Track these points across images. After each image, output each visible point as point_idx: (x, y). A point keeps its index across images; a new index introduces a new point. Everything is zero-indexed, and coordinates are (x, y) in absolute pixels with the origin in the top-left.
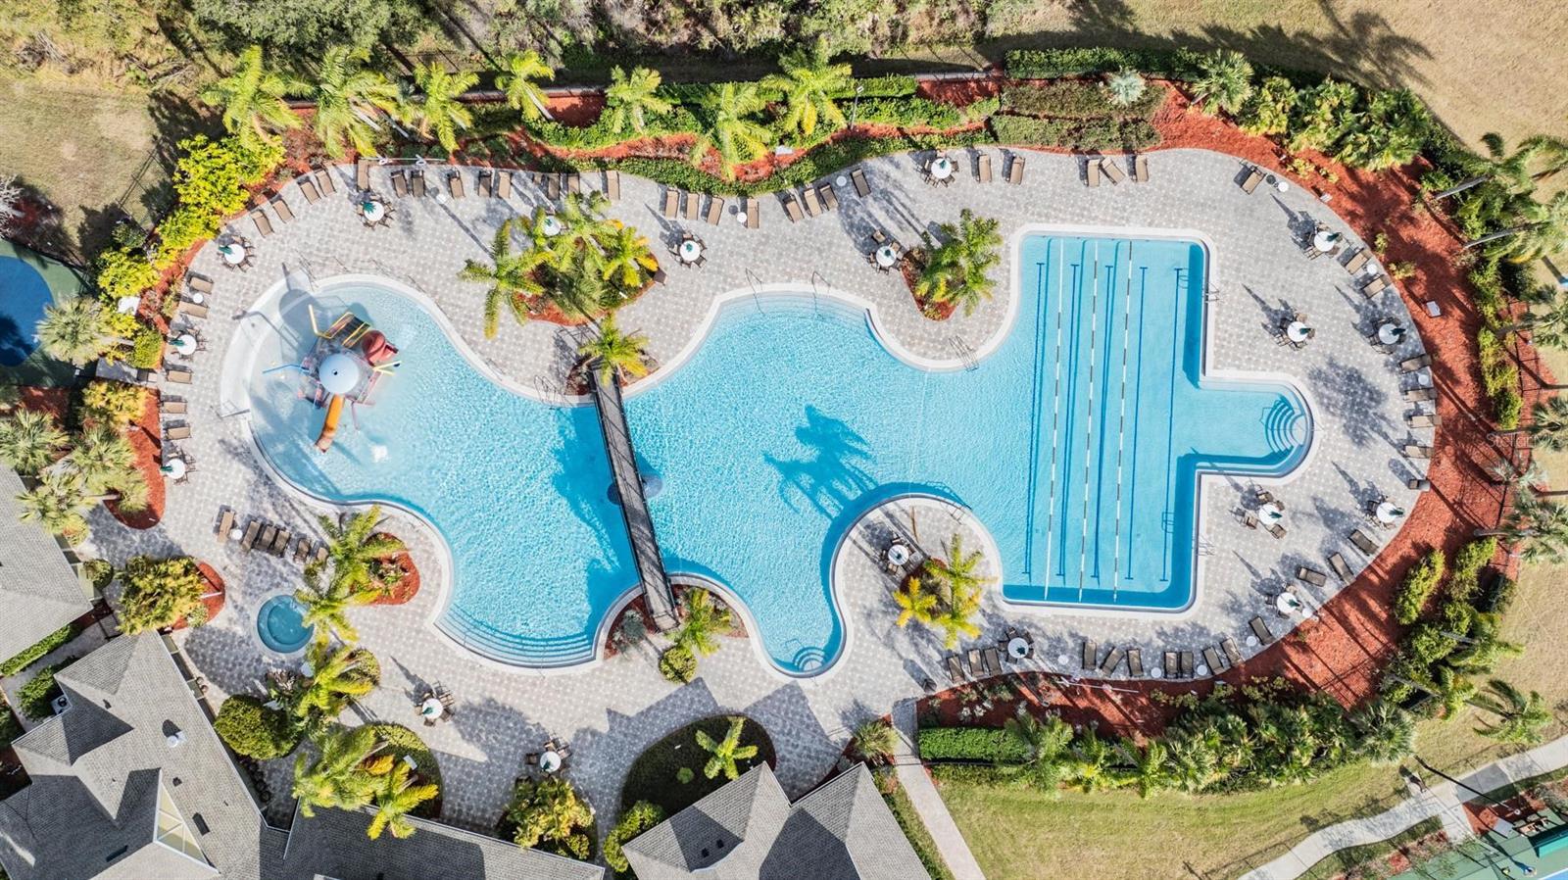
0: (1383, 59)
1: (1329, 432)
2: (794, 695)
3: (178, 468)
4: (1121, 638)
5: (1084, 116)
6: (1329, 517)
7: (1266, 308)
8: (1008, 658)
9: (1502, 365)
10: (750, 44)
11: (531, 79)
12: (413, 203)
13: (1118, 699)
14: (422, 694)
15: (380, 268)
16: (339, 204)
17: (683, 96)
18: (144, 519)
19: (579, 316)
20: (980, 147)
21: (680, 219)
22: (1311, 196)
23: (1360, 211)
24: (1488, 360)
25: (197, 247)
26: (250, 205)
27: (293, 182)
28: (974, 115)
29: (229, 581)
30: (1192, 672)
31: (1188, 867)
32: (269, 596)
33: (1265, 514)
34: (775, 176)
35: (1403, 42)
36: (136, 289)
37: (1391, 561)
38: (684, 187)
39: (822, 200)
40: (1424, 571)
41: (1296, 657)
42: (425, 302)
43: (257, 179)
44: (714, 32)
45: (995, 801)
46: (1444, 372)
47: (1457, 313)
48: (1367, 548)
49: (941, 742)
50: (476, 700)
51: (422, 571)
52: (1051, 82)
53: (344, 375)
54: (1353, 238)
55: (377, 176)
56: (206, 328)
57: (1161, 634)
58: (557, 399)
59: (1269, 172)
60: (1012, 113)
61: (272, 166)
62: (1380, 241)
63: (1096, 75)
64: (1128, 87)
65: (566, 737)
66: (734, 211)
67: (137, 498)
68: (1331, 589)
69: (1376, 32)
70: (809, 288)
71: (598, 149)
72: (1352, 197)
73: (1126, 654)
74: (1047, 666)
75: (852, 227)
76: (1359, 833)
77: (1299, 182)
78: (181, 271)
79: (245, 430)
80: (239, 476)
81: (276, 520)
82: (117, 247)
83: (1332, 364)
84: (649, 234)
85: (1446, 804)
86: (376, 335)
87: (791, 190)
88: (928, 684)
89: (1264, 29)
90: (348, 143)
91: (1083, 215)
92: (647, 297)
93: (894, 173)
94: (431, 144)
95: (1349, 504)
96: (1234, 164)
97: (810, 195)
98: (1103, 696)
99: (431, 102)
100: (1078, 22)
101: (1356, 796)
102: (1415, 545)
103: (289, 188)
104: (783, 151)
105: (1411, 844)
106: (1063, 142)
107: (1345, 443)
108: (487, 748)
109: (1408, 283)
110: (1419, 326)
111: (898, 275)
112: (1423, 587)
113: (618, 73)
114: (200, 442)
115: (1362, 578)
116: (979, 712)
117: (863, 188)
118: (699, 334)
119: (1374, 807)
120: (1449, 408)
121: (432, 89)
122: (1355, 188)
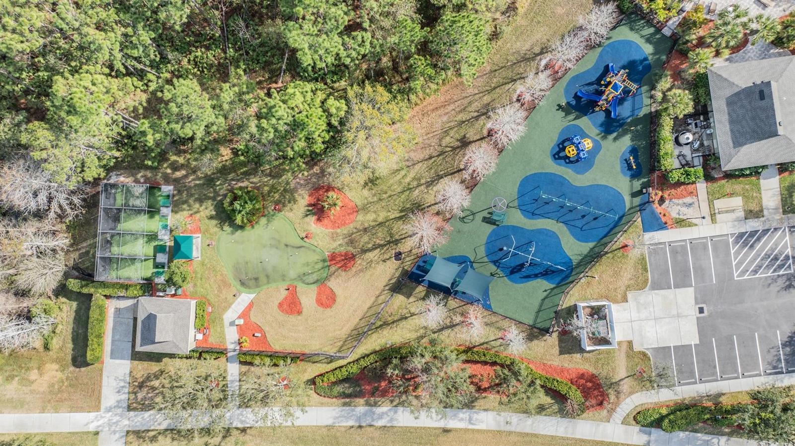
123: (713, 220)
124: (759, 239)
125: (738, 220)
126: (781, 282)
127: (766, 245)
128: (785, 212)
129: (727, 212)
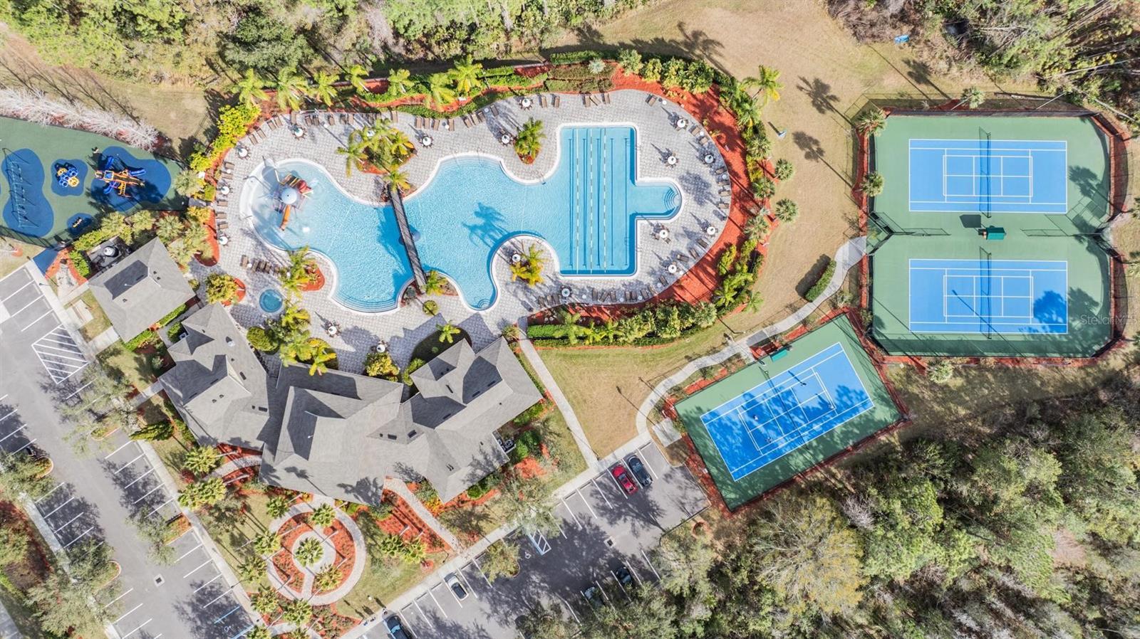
0: (705, 48)
1: (687, 201)
2: (477, 318)
3: (225, 240)
4: (607, 287)
5: (583, 78)
6: (689, 234)
7: (660, 152)
8: (563, 297)
9: (756, 170)
10: (448, 57)
11: (358, 76)
12: (315, 129)
13: (608, 312)
14: (327, 326)
15: (302, 155)
16: (284, 131)
17: (420, 79)
18: (211, 262)
19: (384, 170)
20: (542, 93)
21: (423, 129)
22: (677, 105)
23: (697, 111)
24: (750, 168)
25: (227, 151)
26: (248, 133)
27: (265, 123)
28: (537, 81)
29: (247, 286)
30: (636, 299)
31: (640, 378)
32: (264, 290)
33: (661, 234)
34: (460, 110)
35: (712, 42)
36: (205, 168)
37: (715, 251)
38: (423, 116)
39: (478, 117)
40: (728, 253)
41: (679, 291)
42: (322, 168)
43: (251, 122)
44: (433, 53)
45: (560, 355)
46: (734, 174)
47: (739, 150)
48: (704, 245)
49: (537, 331)
50: (350, 327)
51: (325, 276)
52: (570, 65)
53: (291, 197)
54: (694, 121)
55: (299, 118)
56: (232, 183)
57: (624, 285)
58: (376, 204)
59: (659, 97)
60: (554, 79)
61: (256, 117)
62: (705, 122)
63: (586, 62)
64: (597, 66)
65: (387, 340)
66: (444, 124)
67: (208, 254)
68: (692, 264)
69: (701, 38)
70: (476, 154)
71: (387, 102)
72: (694, 105)
73: (609, 294)
74: (578, 301)
75: (492, 129)
76: (709, 361)
77: (672, 100)
78: (221, 162)
79: (251, 223)
80: (249, 242)
81: (263, 258)
82: (196, 152)
83: (688, 173)
84: (410, 135)
85: (742, 347)
86: (302, 181)
87: (467, 115)
88: (531, 310)
89: (657, 39)
90: (288, 105)
91: (585, 118)
92: (411, 161)
93: (509, 106)
94: (320, 104)
95: (697, 229)
96: (645, 95)
97: (474, 116)
98: (602, 312)
99: (321, 87)
100: (581, 41)
101: (706, 346)
102: (725, 244)
103: (263, 125)
104: (461, 99)
105: (729, 364)
106: (575, 89)
107: (695, 205)
108: (354, 346)
109: (718, 139)
110: (723, 156)
111: (511, 146)
112: (727, 261)
113: (392, 72)
114: (232, 229)
115: (704, 259)
116: (552, 319)
117: (496, 113)
118: (432, 175)
119: (714, 351)
120: (737, 188)
121: (320, 82)
122: (695, 102)
123: (66, 307)
124: (69, 348)
125: (76, 325)
126: (45, 381)
127: (68, 356)
128: (97, 356)
129: (77, 313)
